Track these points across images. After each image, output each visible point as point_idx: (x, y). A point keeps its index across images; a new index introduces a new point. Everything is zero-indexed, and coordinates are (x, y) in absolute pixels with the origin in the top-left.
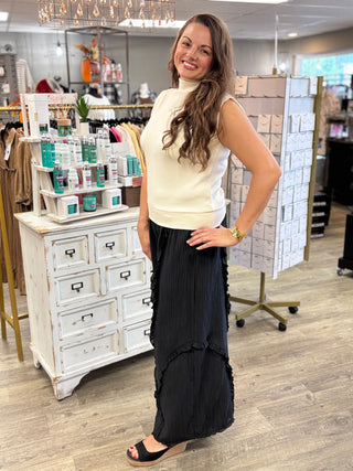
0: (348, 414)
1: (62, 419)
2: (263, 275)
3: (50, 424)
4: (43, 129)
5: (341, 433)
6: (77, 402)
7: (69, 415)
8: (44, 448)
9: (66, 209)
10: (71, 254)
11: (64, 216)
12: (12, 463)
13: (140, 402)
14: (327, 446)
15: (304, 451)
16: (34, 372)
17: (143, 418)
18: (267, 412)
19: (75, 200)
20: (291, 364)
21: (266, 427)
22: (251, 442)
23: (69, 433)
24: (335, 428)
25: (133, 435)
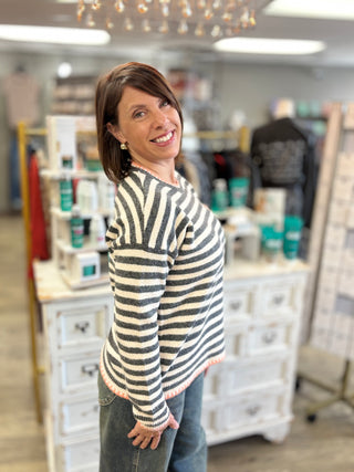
2: (348, 364)
4: (66, 162)
9: (79, 270)
10: (83, 330)
11: (77, 279)
19: (94, 259)
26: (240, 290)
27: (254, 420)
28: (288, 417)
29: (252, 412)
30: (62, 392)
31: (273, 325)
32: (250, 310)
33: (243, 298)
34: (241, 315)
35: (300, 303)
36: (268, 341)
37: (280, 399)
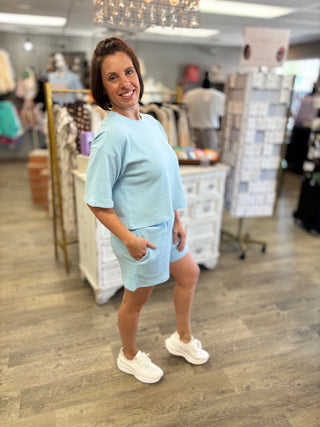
0: (307, 328)
1: (102, 318)
3: (94, 321)
5: (303, 342)
6: (112, 307)
7: (107, 315)
8: (90, 337)
12: (68, 347)
13: (157, 310)
14: (293, 351)
15: (275, 353)
16: (82, 284)
17: (159, 322)
18: (248, 323)
20: (265, 289)
21: (248, 334)
22: (238, 344)
23: (107, 329)
24: (298, 338)
25: (152, 333)
26: (192, 181)
27: (199, 256)
28: (216, 254)
29: (199, 251)
30: (102, 239)
31: (209, 201)
32: (197, 192)
33: (194, 186)
34: (193, 195)
35: (222, 188)
36: (206, 210)
37: (213, 244)
